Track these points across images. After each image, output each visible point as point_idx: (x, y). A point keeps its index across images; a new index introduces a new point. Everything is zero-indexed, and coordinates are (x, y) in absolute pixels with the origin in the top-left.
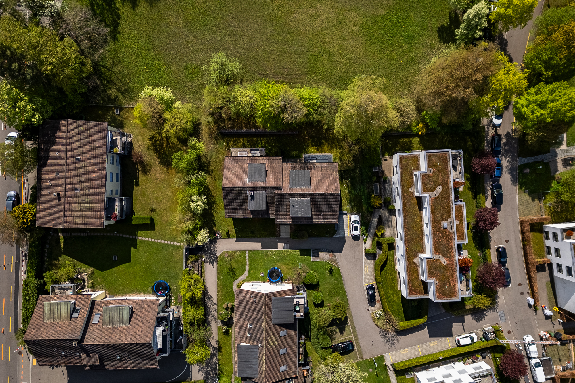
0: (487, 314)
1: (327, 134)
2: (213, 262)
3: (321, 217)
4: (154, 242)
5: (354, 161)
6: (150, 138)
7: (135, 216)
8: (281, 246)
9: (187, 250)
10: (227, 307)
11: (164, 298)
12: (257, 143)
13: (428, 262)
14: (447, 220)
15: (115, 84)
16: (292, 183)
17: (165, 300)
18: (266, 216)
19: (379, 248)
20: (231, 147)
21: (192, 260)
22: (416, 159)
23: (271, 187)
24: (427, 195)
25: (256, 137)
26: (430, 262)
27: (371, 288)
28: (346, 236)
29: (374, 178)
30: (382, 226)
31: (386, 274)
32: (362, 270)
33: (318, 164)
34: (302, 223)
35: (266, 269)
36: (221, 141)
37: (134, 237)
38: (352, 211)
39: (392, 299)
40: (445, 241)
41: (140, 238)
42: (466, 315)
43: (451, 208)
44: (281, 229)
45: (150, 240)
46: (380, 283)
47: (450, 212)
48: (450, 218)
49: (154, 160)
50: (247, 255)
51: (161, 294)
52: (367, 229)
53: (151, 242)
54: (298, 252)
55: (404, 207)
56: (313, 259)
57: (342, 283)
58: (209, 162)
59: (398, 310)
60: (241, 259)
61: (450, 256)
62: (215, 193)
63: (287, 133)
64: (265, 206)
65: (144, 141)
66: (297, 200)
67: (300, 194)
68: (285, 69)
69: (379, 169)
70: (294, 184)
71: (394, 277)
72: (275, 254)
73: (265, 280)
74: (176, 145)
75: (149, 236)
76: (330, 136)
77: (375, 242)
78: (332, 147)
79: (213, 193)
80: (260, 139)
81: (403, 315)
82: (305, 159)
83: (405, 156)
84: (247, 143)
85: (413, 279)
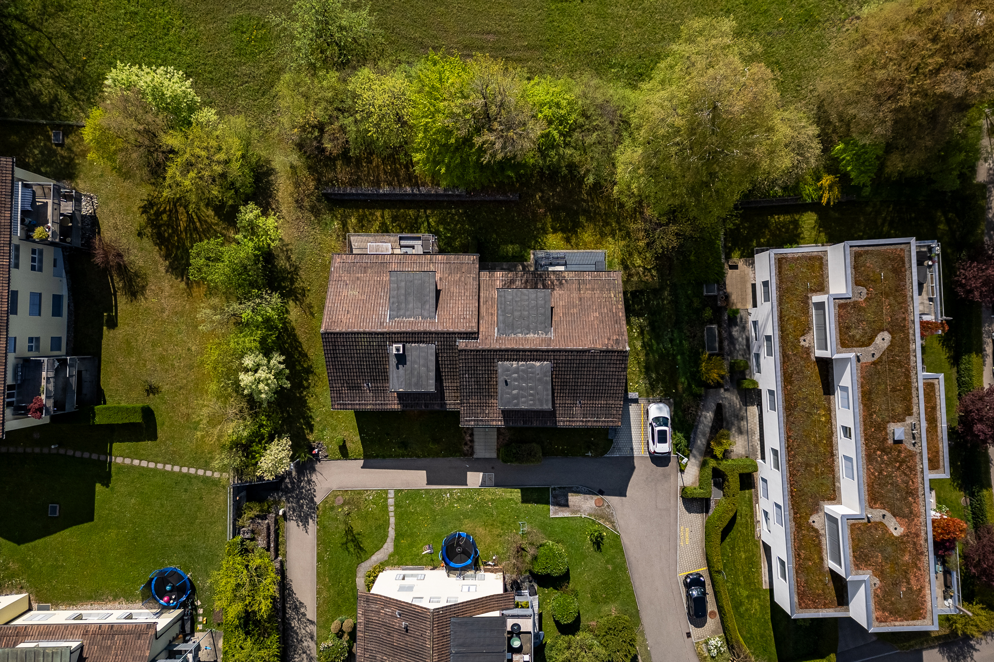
0: (977, 647)
1: (593, 201)
2: (307, 518)
3: (577, 410)
4: (155, 470)
5: (658, 268)
6: (144, 207)
7: (105, 403)
8: (475, 479)
9: (237, 490)
10: (341, 630)
11: (178, 612)
12: (416, 223)
13: (853, 528)
14: (903, 420)
15: (50, 65)
16: (504, 322)
17: (181, 619)
18: (437, 408)
19: (716, 485)
20: (351, 231)
21: (252, 514)
22: (819, 264)
23: (449, 333)
24: (852, 355)
25: (414, 208)
26: (859, 528)
27: (694, 582)
28: (636, 454)
29: (708, 313)
30: (725, 432)
31: (733, 549)
32: (674, 538)
33: (571, 274)
34: (528, 425)
35: (439, 536)
36: (327, 217)
37: (102, 458)
38: (652, 393)
39: (746, 610)
40: (898, 473)
41: (119, 460)
42: (927, 649)
43: (913, 390)
44: (476, 438)
45: (144, 464)
46: (719, 572)
47: (910, 401)
48: (911, 414)
49: (155, 262)
50: (391, 501)
51: (168, 602)
52: (687, 438)
53: (147, 469)
54: (517, 494)
55: (785, 386)
56: (555, 512)
57: (626, 569)
58: (297, 269)
59: (762, 636)
60: (377, 512)
61: (911, 513)
62: (310, 347)
63: (492, 198)
64: (432, 382)
65: (128, 214)
66: (518, 368)
67: (524, 351)
68: (489, 33)
69: (719, 290)
70: (508, 327)
71: (754, 555)
72: (460, 499)
73: (436, 563)
74: (210, 226)
75: (142, 455)
76: (599, 207)
77: (708, 471)
78: (603, 235)
79: (305, 346)
80: (425, 212)
81: (773, 649)
82: (536, 261)
83: (790, 256)
84: (392, 222)
85: (809, 566)
